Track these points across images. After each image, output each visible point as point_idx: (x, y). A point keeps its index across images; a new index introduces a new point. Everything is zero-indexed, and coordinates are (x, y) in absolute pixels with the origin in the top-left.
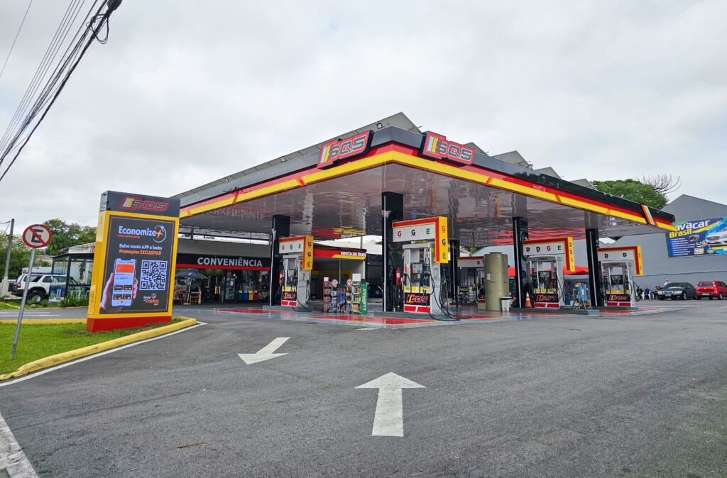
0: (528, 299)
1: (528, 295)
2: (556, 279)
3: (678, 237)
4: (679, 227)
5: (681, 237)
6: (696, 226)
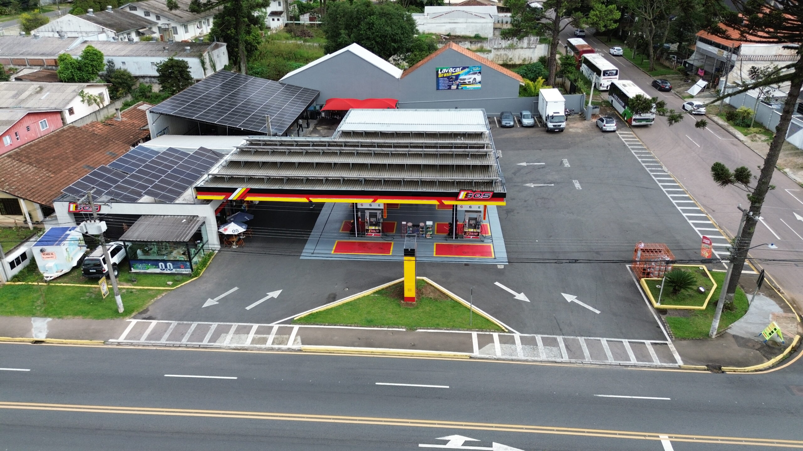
3: (443, 77)
4: (445, 70)
5: (445, 77)
6: (455, 70)
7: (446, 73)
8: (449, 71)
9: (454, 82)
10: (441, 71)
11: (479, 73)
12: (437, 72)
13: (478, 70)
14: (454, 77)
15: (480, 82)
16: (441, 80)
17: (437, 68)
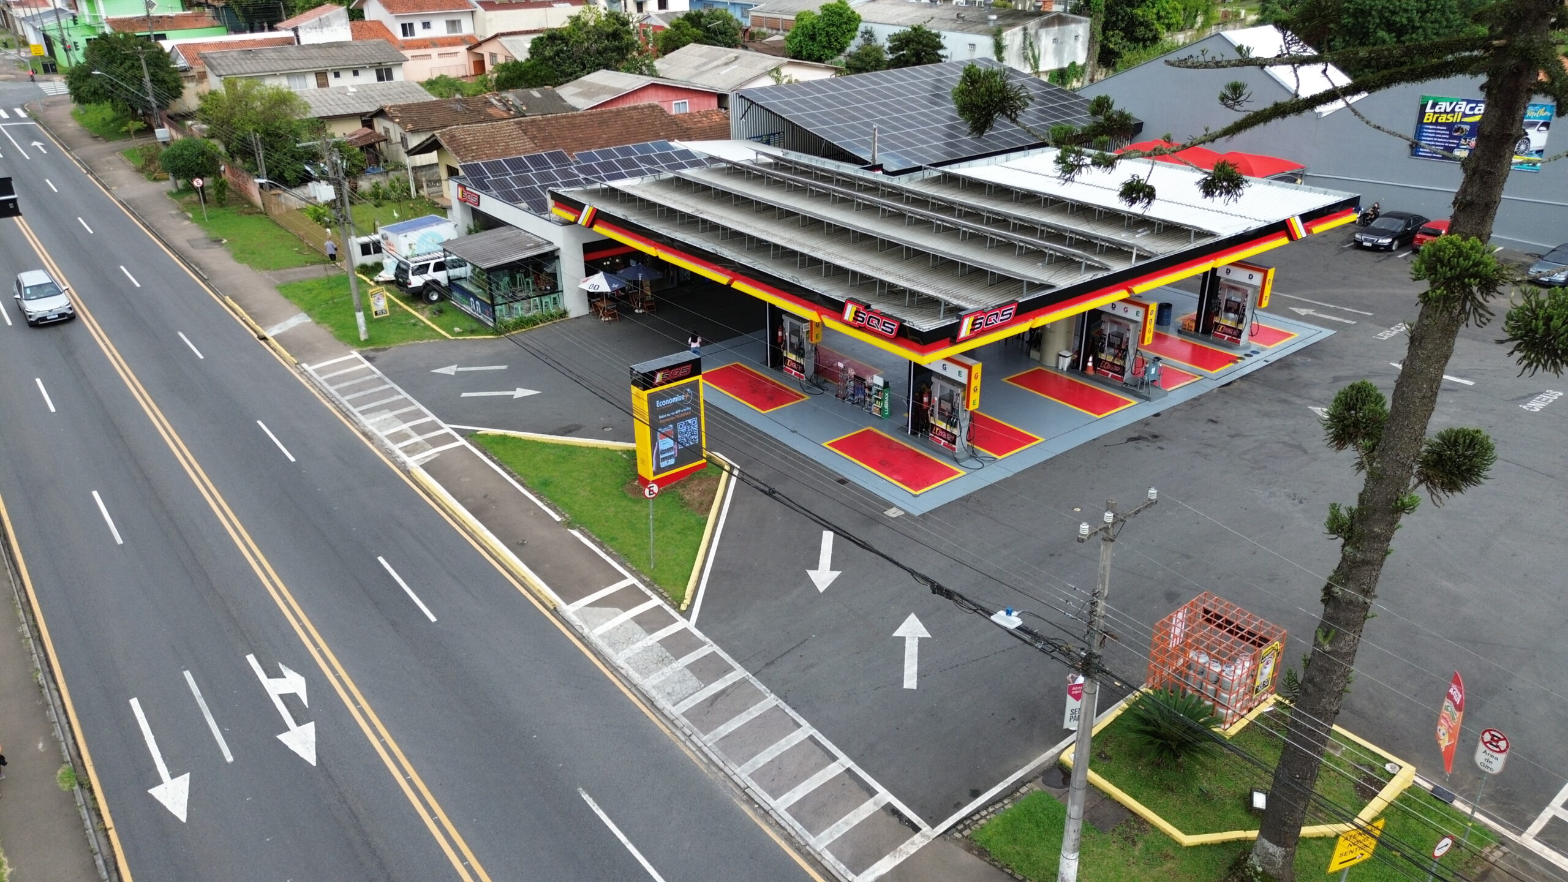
0: (1090, 364)
1: (1091, 359)
2: (1126, 350)
3: (1437, 123)
4: (1444, 106)
5: (1442, 124)
6: (1472, 109)
7: (1445, 112)
8: (1457, 109)
9: (1463, 141)
10: (1434, 106)
11: (1544, 124)
12: (1424, 107)
13: (1541, 118)
14: (1467, 127)
15: (1539, 152)
16: (1429, 131)
17: (1423, 97)
